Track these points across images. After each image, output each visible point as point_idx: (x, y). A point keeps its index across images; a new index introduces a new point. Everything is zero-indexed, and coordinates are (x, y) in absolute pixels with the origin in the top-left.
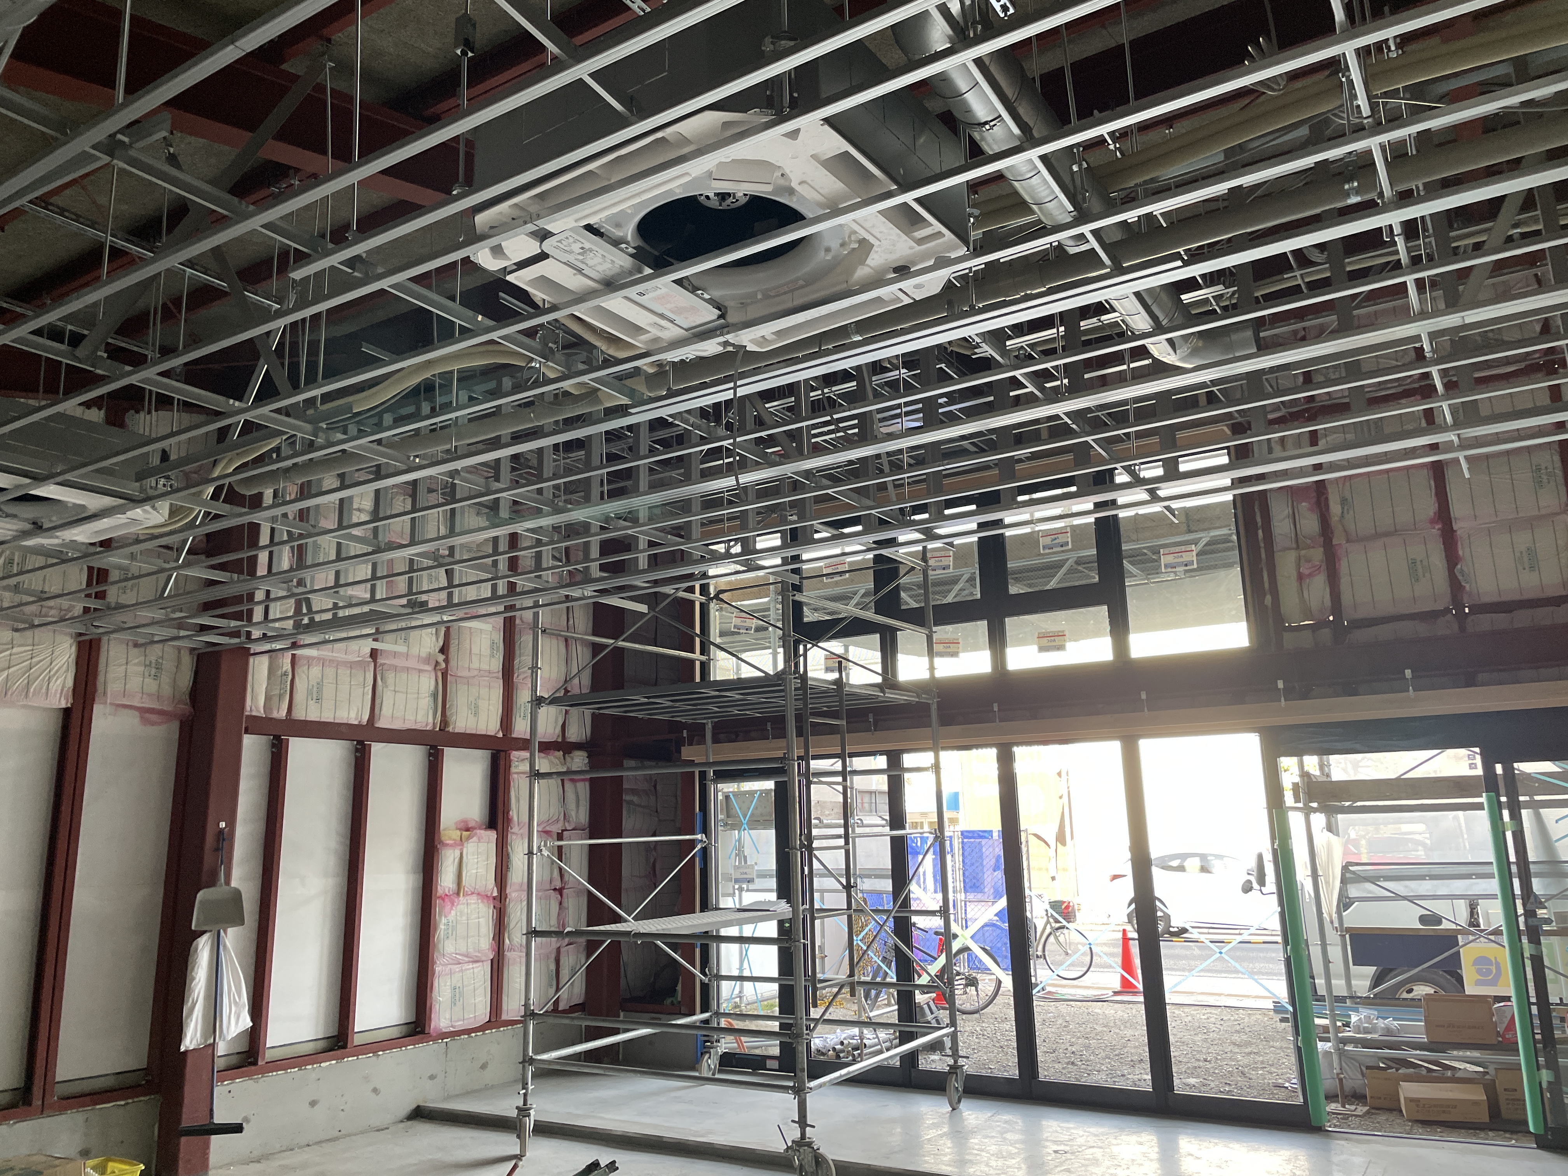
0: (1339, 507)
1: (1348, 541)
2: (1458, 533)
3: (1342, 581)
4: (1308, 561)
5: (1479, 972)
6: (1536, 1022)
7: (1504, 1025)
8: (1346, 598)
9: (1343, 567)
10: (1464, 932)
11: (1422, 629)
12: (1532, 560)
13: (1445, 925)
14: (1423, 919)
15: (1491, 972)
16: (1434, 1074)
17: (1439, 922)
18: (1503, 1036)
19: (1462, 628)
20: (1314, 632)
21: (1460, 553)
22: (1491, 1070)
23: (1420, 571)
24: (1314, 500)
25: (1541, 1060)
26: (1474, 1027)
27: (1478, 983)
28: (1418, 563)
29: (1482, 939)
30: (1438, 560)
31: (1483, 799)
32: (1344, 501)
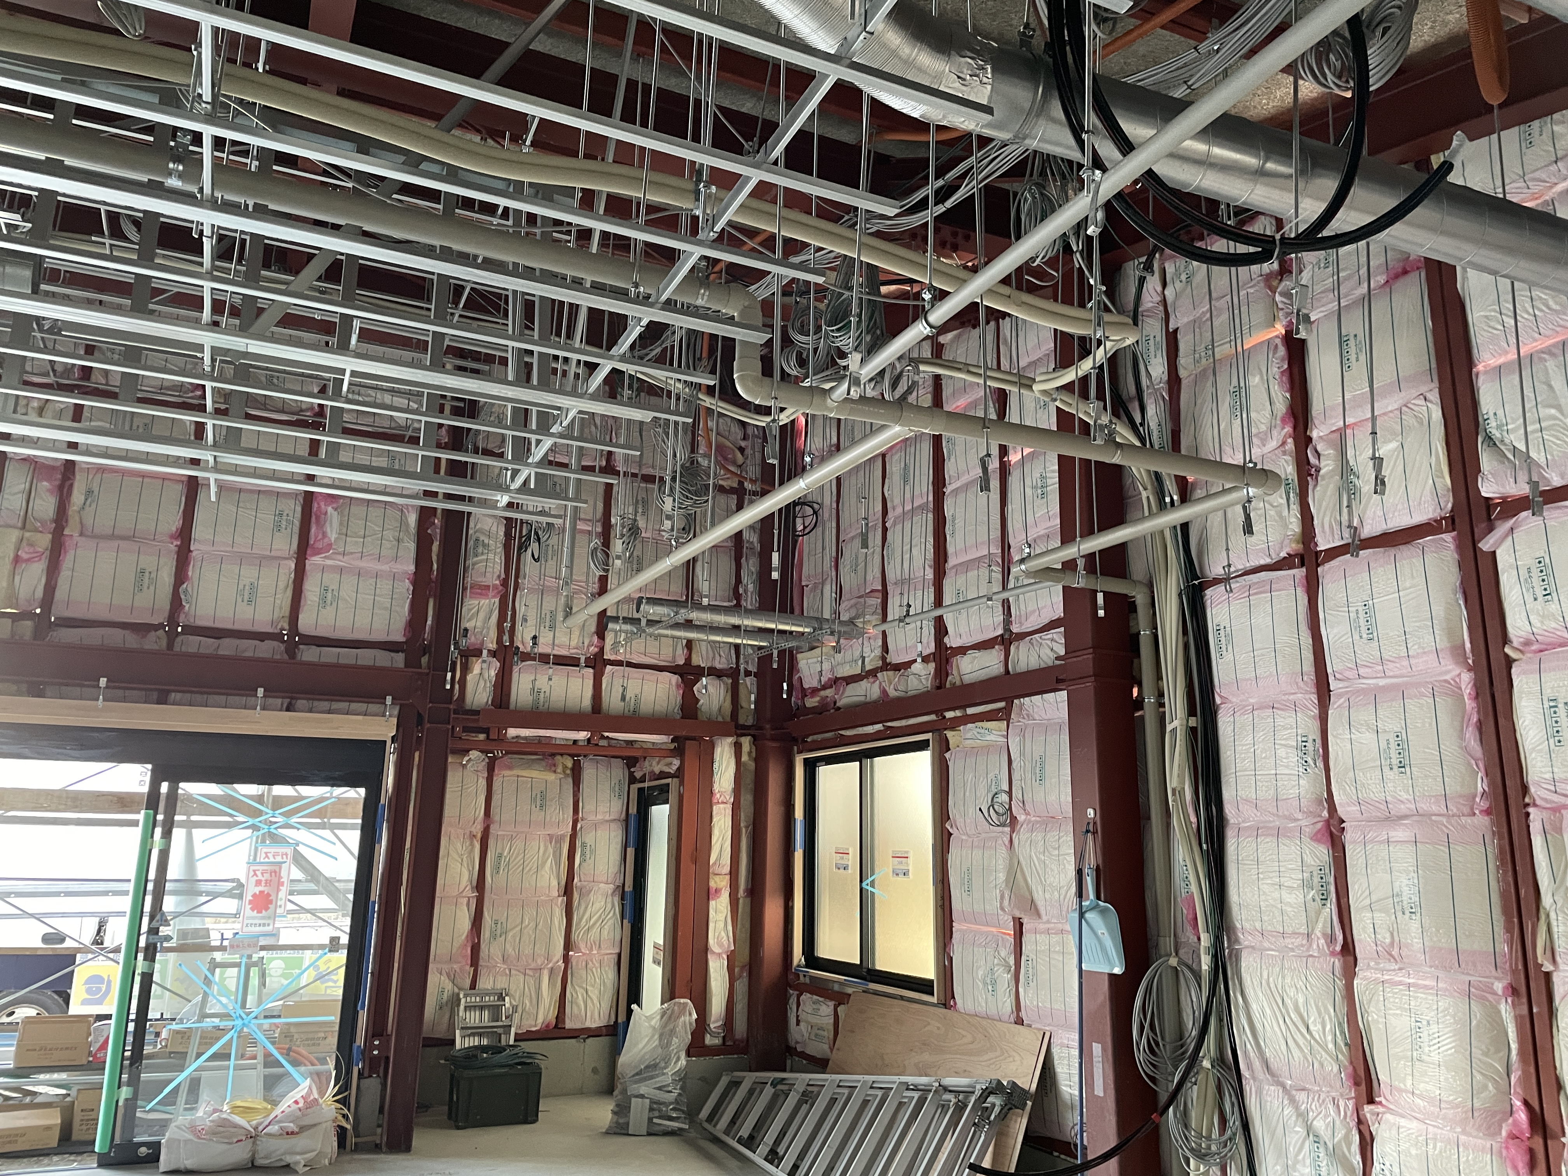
0: (83, 498)
1: (81, 534)
2: (194, 554)
3: (62, 574)
4: (31, 544)
5: (88, 991)
6: (130, 1039)
7: (98, 1045)
8: (61, 594)
9: (67, 562)
10: (85, 950)
11: (131, 640)
12: (252, 595)
13: (68, 943)
14: (46, 939)
15: (100, 989)
16: (11, 1102)
17: (63, 940)
18: (95, 1056)
19: (170, 645)
20: (13, 622)
21: (190, 573)
22: (73, 1092)
23: (146, 581)
24: (57, 483)
25: (125, 1077)
26: (67, 1049)
27: (85, 1002)
28: (147, 574)
29: (101, 958)
30: (167, 576)
31: (141, 817)
32: (89, 493)
